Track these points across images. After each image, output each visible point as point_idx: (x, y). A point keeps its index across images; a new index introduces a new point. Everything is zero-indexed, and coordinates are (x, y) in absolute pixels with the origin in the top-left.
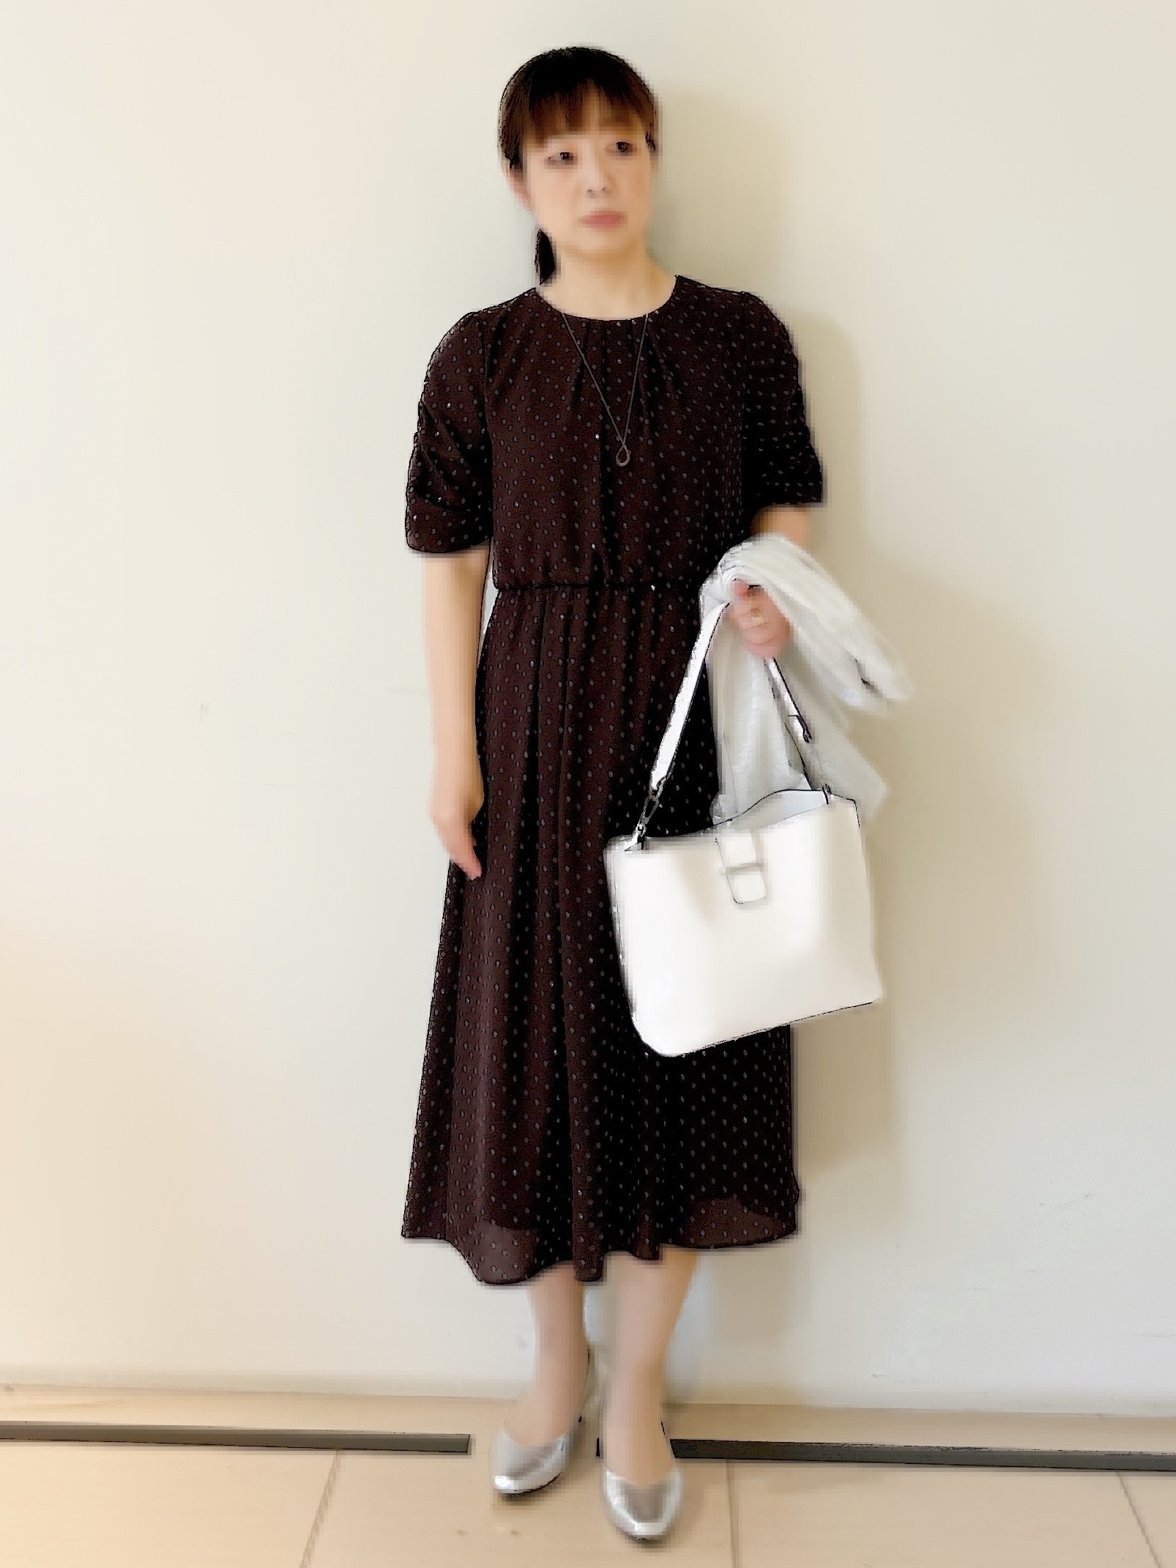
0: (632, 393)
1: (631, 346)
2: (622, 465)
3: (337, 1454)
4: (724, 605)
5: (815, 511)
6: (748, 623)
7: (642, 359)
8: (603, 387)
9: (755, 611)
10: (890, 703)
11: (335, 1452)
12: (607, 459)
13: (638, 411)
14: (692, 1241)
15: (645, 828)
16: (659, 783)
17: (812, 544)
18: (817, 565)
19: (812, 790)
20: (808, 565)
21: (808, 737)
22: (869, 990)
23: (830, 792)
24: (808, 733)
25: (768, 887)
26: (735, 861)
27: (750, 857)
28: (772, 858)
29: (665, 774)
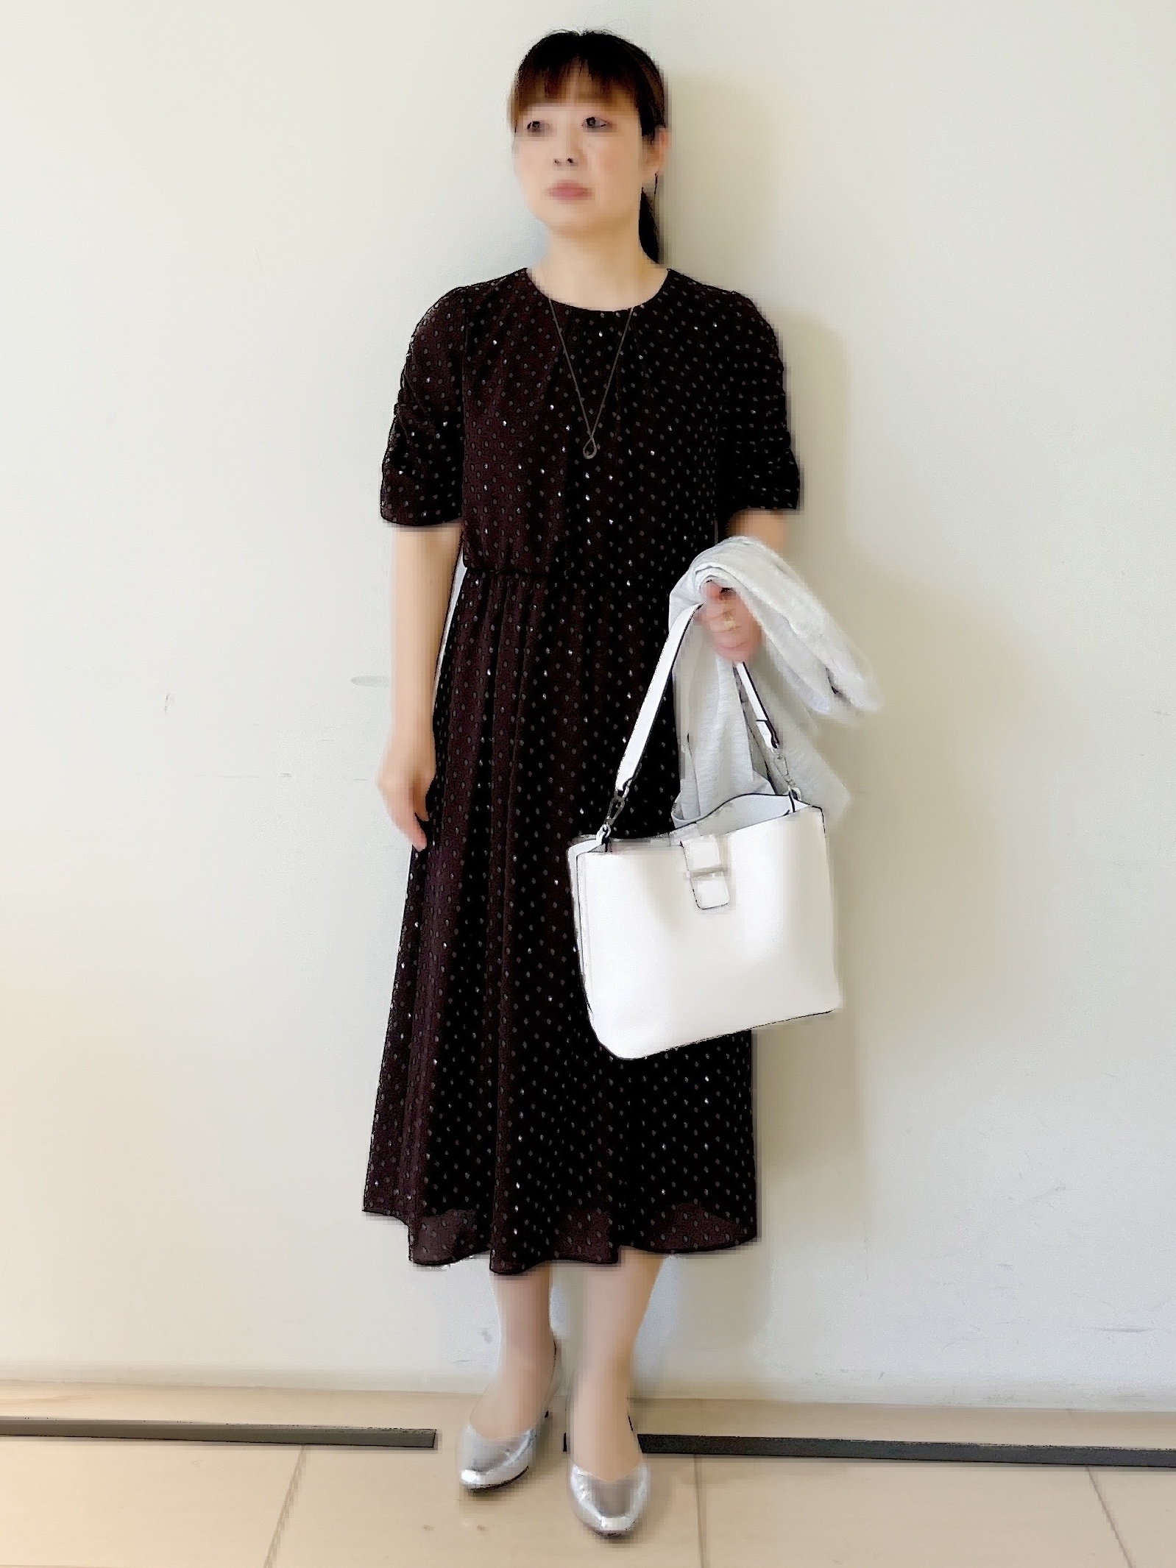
0: (607, 387)
1: (611, 339)
2: (591, 457)
3: (303, 1449)
4: (697, 606)
5: (790, 517)
6: (718, 626)
7: (622, 354)
8: (579, 378)
9: (727, 614)
10: (859, 713)
11: (300, 1447)
12: (575, 451)
13: (611, 405)
14: (652, 1244)
18: (789, 569)
19: (776, 795)
20: (781, 569)
21: (776, 742)
22: (830, 1000)
23: (797, 799)
24: (777, 738)
25: (731, 891)
26: (699, 865)
27: (714, 861)
28: (735, 864)
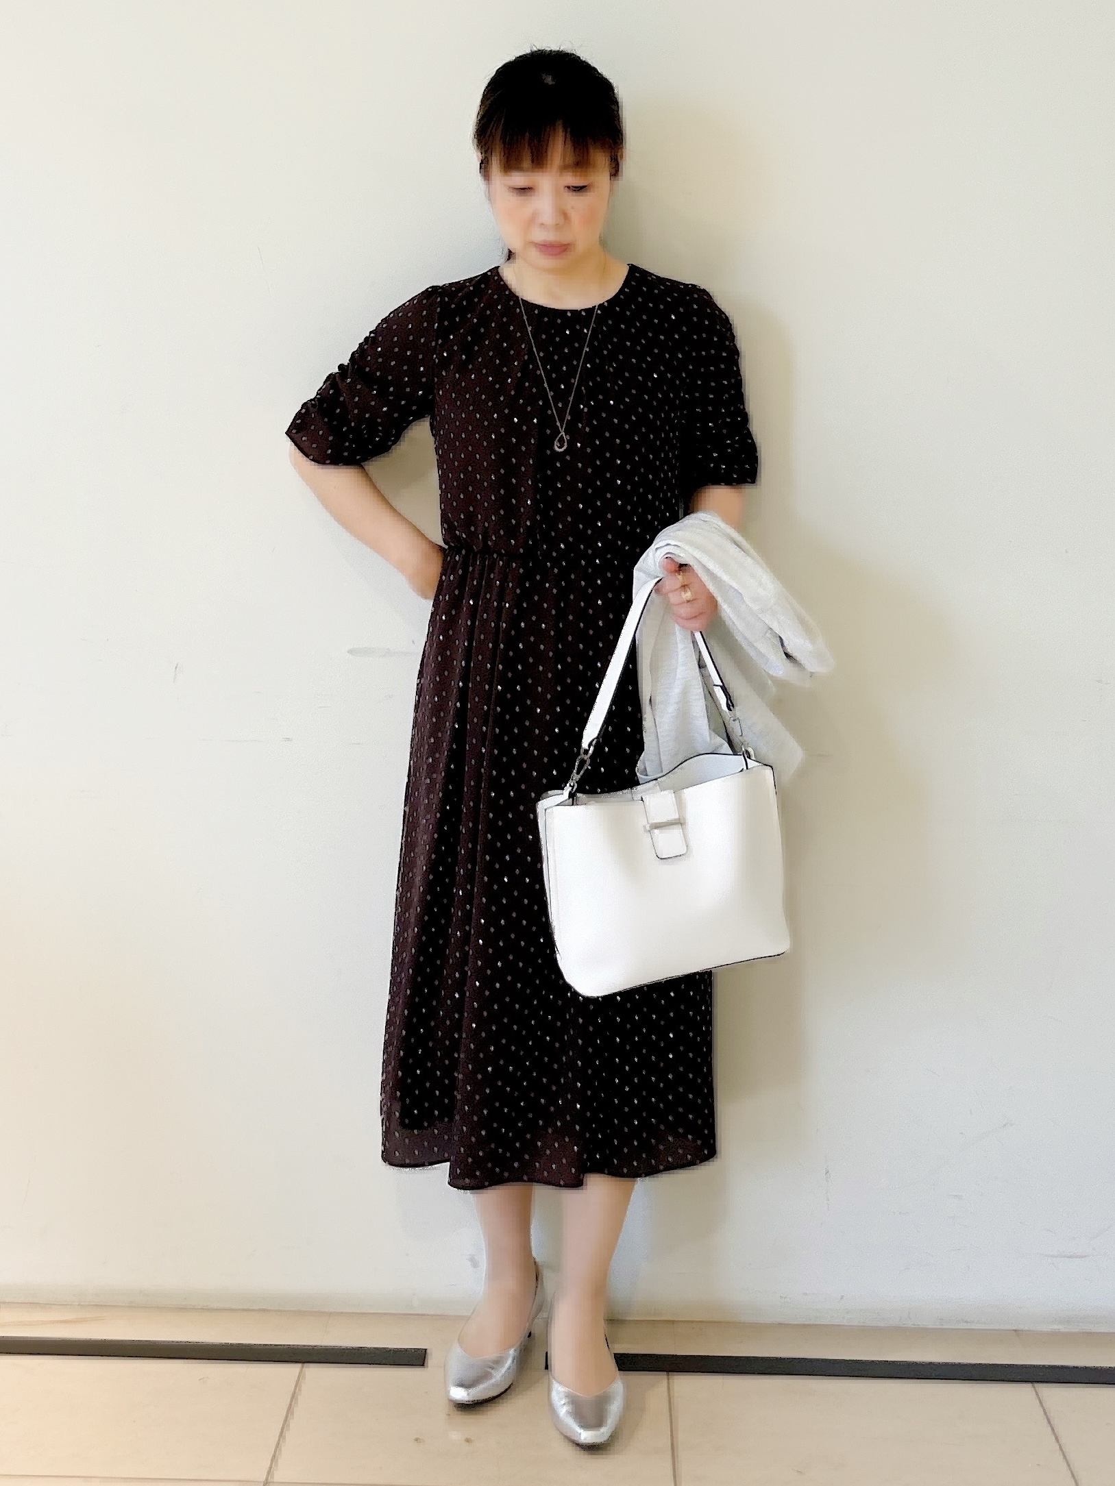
0: (575, 382)
1: (578, 336)
2: (560, 450)
6: (676, 598)
7: (588, 350)
8: (548, 374)
9: (684, 587)
10: (811, 675)
13: (579, 398)
14: (625, 1170)
15: (576, 785)
16: (590, 745)
17: (742, 524)
19: (732, 754)
21: (730, 705)
22: (780, 945)
23: (749, 758)
24: (731, 702)
25: (687, 841)
26: (657, 818)
27: (672, 814)
28: (690, 816)
29: (596, 735)
